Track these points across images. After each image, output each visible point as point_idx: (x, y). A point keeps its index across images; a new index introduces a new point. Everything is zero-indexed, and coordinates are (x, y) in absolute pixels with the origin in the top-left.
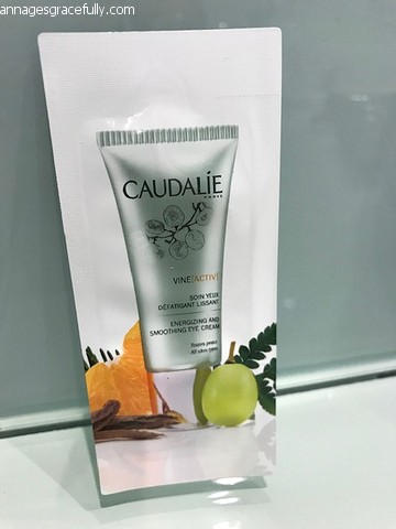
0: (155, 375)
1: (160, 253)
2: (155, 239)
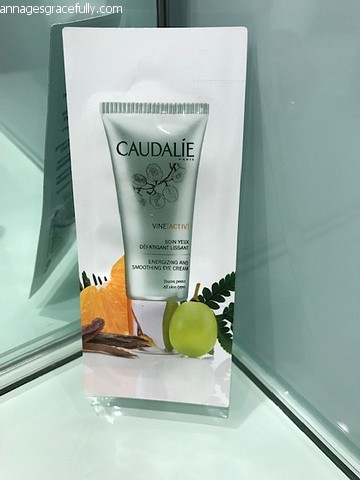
0: (133, 301)
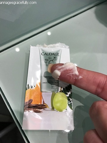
0: (42, 93)
1: (47, 65)
2: (46, 62)
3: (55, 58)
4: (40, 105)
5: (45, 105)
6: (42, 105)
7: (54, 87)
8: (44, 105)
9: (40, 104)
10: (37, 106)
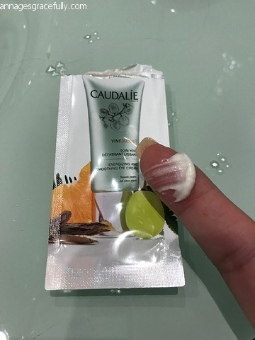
1: (105, 126)
2: (103, 118)
3: (125, 106)
4: (92, 224)
5: (105, 223)
6: (97, 224)
7: (128, 179)
8: (103, 222)
9: (90, 221)
10: (83, 227)
